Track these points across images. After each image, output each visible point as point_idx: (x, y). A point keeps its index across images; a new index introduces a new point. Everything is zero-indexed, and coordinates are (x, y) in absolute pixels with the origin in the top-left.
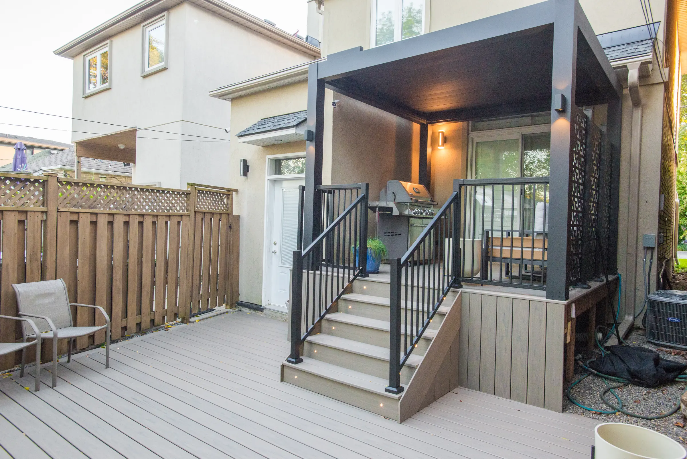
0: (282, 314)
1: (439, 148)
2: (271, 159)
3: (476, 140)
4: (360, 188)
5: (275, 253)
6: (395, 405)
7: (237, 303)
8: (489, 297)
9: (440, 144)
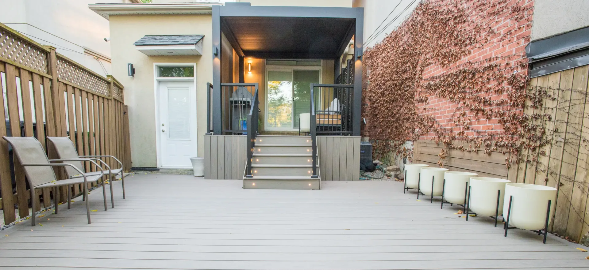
1: (250, 72)
2: (157, 66)
3: (269, 70)
4: (254, 86)
5: (163, 131)
6: (317, 182)
7: (131, 169)
8: (330, 138)
9: (250, 70)
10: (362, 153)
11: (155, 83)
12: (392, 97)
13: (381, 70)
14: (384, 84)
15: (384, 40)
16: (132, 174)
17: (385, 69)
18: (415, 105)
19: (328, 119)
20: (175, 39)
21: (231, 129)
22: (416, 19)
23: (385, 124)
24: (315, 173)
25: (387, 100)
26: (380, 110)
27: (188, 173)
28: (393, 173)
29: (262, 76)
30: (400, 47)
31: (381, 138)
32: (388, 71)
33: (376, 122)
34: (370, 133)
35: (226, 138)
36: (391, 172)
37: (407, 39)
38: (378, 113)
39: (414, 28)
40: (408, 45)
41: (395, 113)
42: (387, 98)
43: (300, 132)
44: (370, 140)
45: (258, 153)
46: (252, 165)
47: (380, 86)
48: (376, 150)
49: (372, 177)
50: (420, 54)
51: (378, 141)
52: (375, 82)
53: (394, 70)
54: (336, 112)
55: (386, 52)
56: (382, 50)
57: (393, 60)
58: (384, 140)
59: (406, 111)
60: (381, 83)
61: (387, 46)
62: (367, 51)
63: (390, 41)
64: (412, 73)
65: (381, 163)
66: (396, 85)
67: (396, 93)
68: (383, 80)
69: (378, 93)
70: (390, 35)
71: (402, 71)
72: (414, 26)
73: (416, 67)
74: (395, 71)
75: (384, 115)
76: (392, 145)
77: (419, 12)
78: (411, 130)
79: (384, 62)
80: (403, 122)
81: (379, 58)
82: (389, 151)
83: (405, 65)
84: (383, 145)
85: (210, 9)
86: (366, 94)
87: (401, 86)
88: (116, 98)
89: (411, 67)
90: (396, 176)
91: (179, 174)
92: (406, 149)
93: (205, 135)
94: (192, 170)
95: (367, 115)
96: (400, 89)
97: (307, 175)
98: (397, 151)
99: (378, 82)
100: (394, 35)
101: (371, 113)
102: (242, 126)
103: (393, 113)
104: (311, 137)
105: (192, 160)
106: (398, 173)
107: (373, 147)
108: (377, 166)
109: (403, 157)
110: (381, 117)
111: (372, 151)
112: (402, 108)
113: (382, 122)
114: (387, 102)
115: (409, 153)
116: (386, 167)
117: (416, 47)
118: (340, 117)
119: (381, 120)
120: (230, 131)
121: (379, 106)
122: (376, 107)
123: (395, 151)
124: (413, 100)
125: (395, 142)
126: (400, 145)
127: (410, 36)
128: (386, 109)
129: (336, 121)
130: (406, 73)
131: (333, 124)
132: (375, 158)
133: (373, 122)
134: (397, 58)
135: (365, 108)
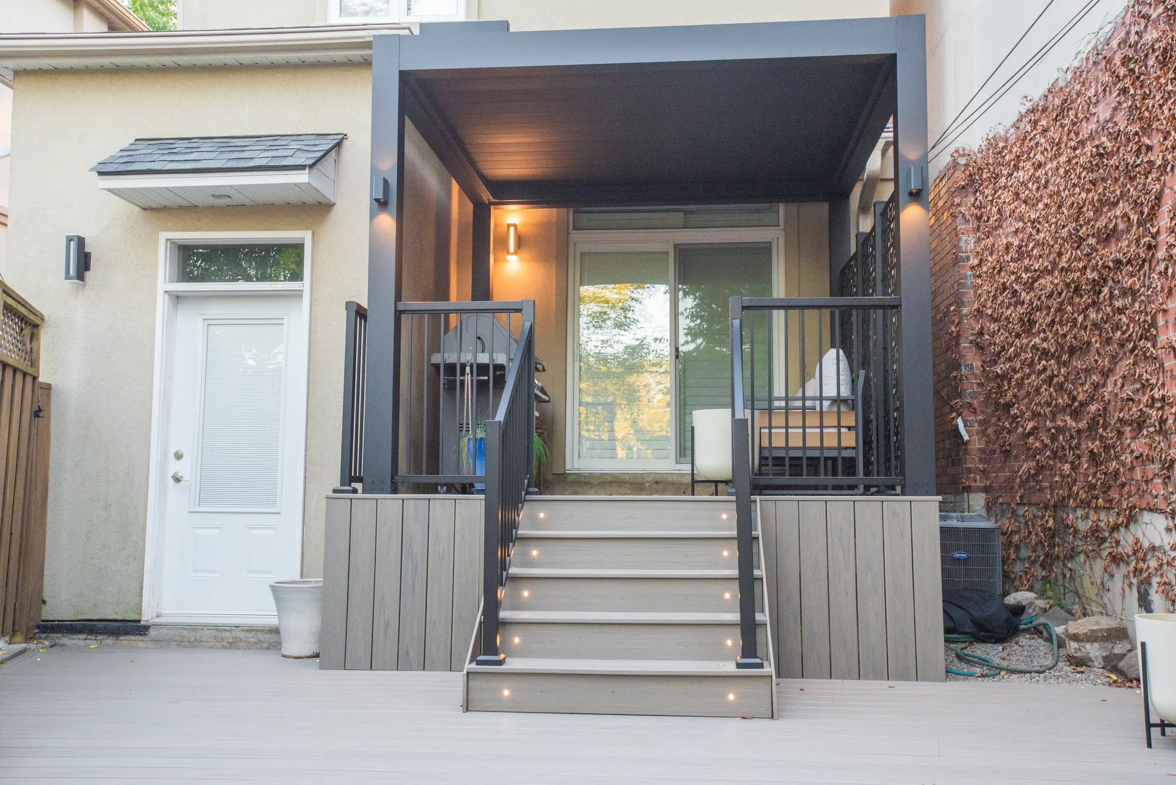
0: (217, 630)
1: (509, 257)
2: (172, 243)
3: (582, 247)
4: (521, 311)
5: (177, 480)
6: (762, 689)
7: (38, 627)
8: (812, 504)
9: (512, 249)
10: (959, 559)
11: (161, 302)
12: (1065, 336)
13: (1016, 232)
14: (1030, 286)
15: (1020, 120)
16: (40, 647)
17: (1029, 230)
18: (1162, 365)
19: (804, 427)
20: (242, 149)
22: (1141, 37)
23: (1047, 441)
24: (750, 648)
25: (1045, 345)
26: (1020, 384)
27: (259, 642)
28: (1094, 650)
29: (557, 269)
30: (1082, 143)
31: (1034, 499)
32: (1042, 235)
33: (1009, 432)
34: (987, 479)
35: (410, 506)
36: (1088, 646)
37: (1108, 115)
38: (1015, 396)
39: (1132, 71)
40: (1115, 137)
41: (1081, 397)
42: (1045, 340)
43: (694, 481)
44: (989, 508)
45: (530, 564)
46: (503, 614)
47: (1016, 291)
48: (1018, 548)
49: (1004, 664)
50: (1165, 167)
51: (1021, 512)
52: (992, 276)
53: (1064, 233)
54: (837, 401)
55: (1028, 165)
56: (1013, 156)
57: (1058, 193)
58: (1046, 508)
59: (1128, 391)
60: (1016, 280)
61: (1033, 143)
62: (955, 165)
63: (1044, 122)
64: (1138, 241)
65: (1041, 603)
66: (1077, 289)
67: (1080, 319)
68: (1027, 270)
69: (1007, 318)
70: (1042, 103)
71: (1097, 235)
72: (1132, 66)
73: (1153, 215)
74: (1071, 234)
75: (1039, 404)
76: (1083, 526)
77: (1151, 12)
78: (1156, 467)
79: (1025, 202)
80: (1120, 434)
81: (1005, 187)
82: (1072, 555)
83: (1109, 210)
84: (1045, 529)
85: (368, 45)
86: (959, 323)
87: (1100, 292)
88: (10, 361)
89: (1134, 217)
90: (1112, 664)
91: (223, 647)
92: (1146, 544)
93: (331, 494)
94: (275, 631)
95: (970, 405)
96: (1094, 303)
97: (721, 655)
98: (1105, 554)
99: (1004, 278)
100: (1057, 102)
101: (988, 397)
102: (471, 461)
103: (1074, 399)
104: (737, 501)
105: (277, 590)
106: (1119, 649)
107: (1003, 534)
108: (1023, 617)
109: (1135, 581)
110: (1029, 413)
111: (999, 553)
112: (1111, 379)
113: (1030, 434)
114: (1045, 353)
115: (1161, 565)
116: (1065, 622)
117: (1147, 142)
118: (849, 419)
119: (1030, 425)
120: (425, 478)
121: (1015, 371)
122: (1003, 377)
123: (1097, 554)
124: (1154, 346)
125: (1093, 516)
126: (1115, 528)
127: (1119, 103)
128: (1044, 381)
129: (836, 435)
130: (1113, 240)
131: (822, 448)
132: (1017, 583)
133: (998, 433)
134: (1074, 185)
135: (959, 380)
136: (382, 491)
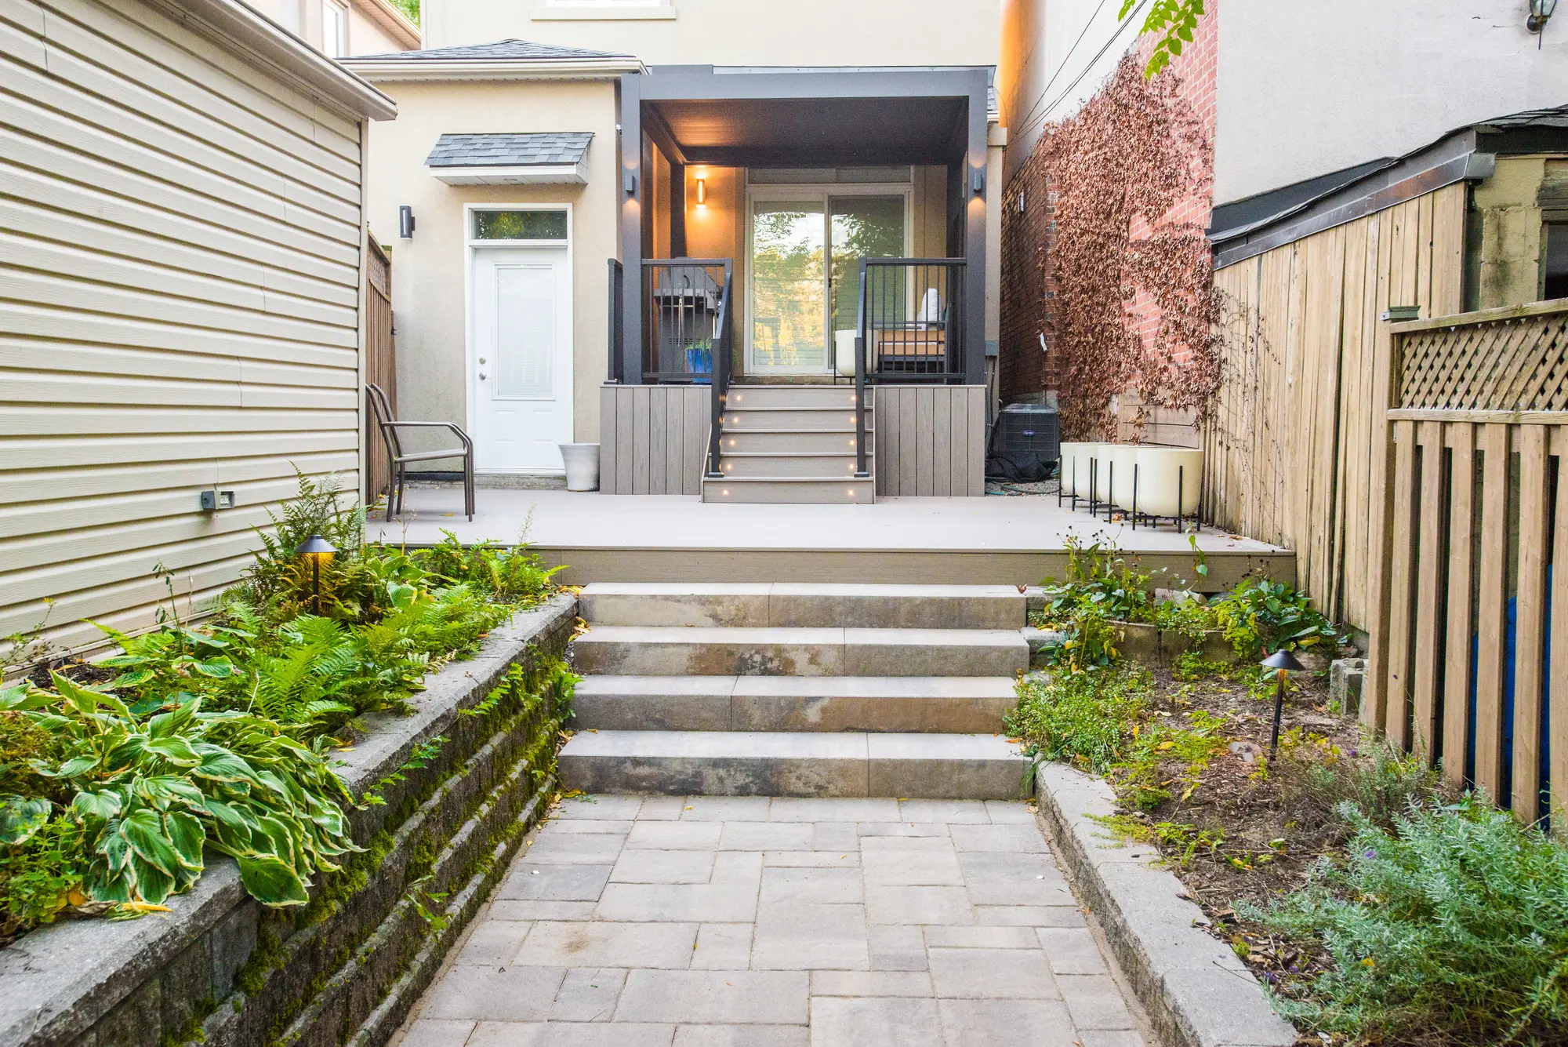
1: (698, 206)
2: (477, 214)
3: (756, 196)
4: (723, 265)
5: (483, 378)
6: (868, 490)
8: (908, 390)
9: (701, 199)
10: (1028, 436)
11: (468, 253)
13: (1076, 197)
15: (1079, 115)
17: (1081, 198)
18: (1121, 304)
20: (524, 146)
21: (656, 370)
23: (1082, 351)
24: (862, 466)
26: (1074, 310)
27: (551, 485)
29: (736, 213)
33: (1069, 344)
34: (1059, 379)
35: (655, 392)
37: (1111, 133)
38: (1072, 319)
40: (1111, 150)
43: (835, 377)
44: (1060, 400)
45: (733, 426)
46: (722, 453)
47: (1074, 241)
48: (1070, 427)
51: (1071, 401)
52: (1066, 227)
54: (930, 324)
55: (1082, 150)
56: (1075, 139)
57: (1092, 177)
59: (1110, 318)
60: (1075, 233)
61: (1084, 134)
62: (1046, 135)
63: (1088, 122)
64: (1115, 223)
67: (1096, 268)
70: (1088, 107)
73: (1121, 209)
75: (1080, 325)
78: (1116, 367)
79: (1080, 177)
84: (1079, 412)
86: (1045, 261)
89: (1115, 207)
91: (524, 489)
93: (602, 385)
94: (564, 478)
95: (1050, 324)
97: (846, 472)
98: (1100, 423)
99: (1070, 230)
100: (1094, 110)
101: (1061, 318)
104: (858, 388)
105: (563, 449)
107: (1063, 418)
112: (1105, 311)
118: (943, 337)
120: (652, 374)
121: (1072, 300)
122: (1068, 303)
123: (1097, 424)
124: (1118, 292)
125: (1096, 400)
126: (1103, 406)
129: (933, 347)
130: (1109, 218)
133: (1065, 345)
135: (1042, 304)
136: (636, 383)
